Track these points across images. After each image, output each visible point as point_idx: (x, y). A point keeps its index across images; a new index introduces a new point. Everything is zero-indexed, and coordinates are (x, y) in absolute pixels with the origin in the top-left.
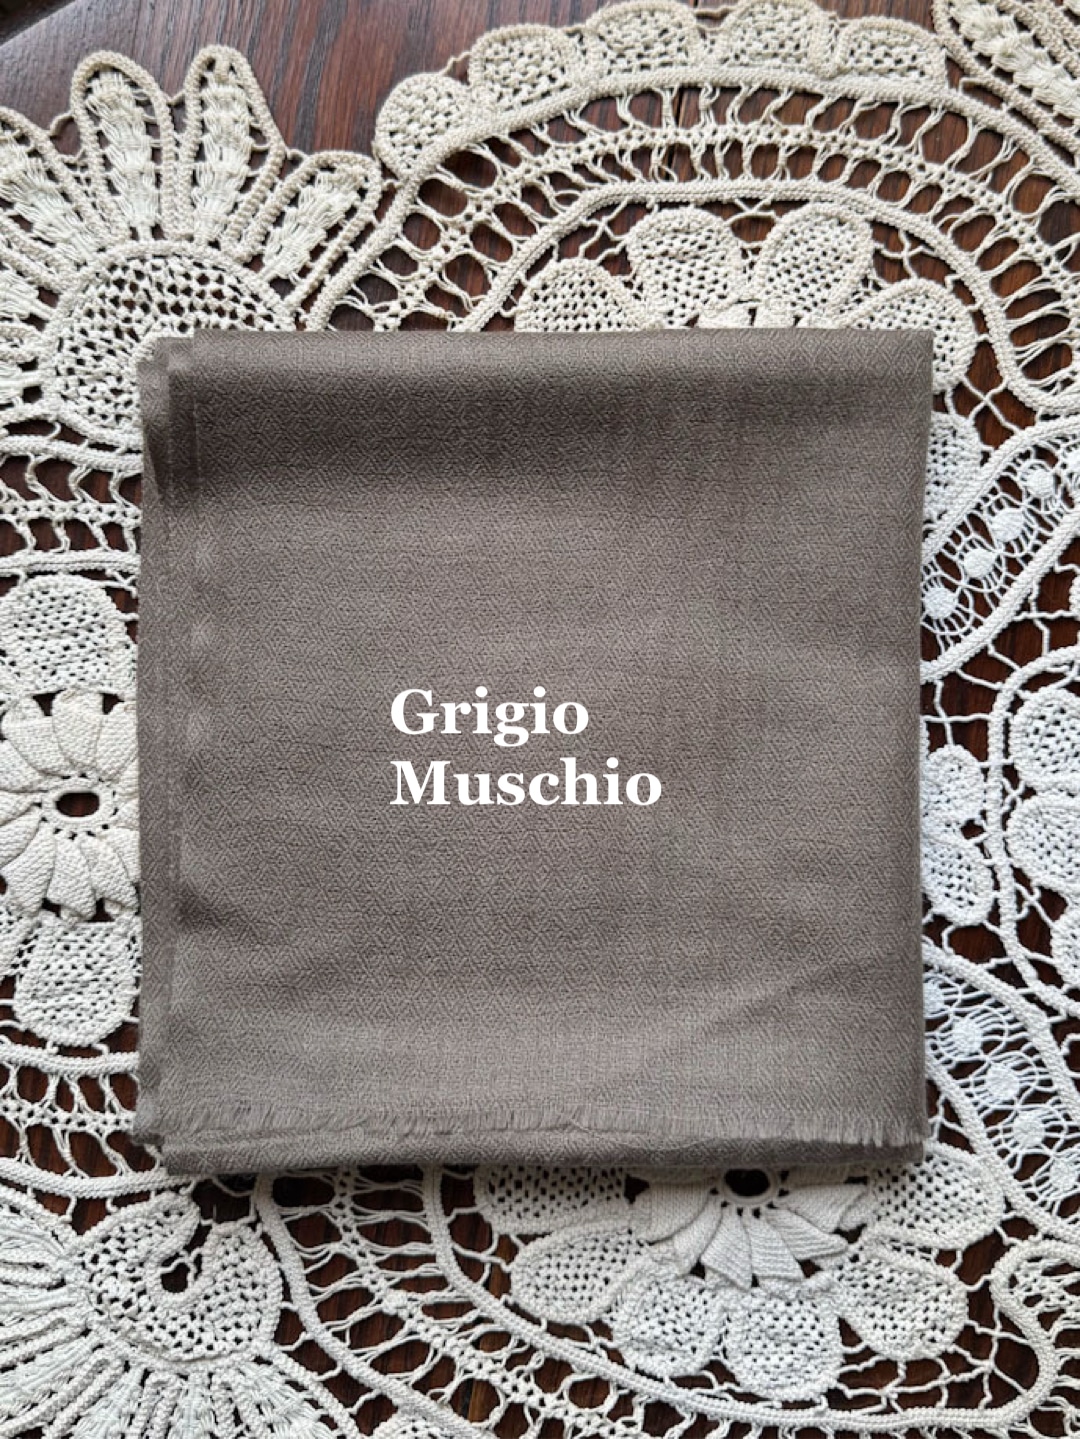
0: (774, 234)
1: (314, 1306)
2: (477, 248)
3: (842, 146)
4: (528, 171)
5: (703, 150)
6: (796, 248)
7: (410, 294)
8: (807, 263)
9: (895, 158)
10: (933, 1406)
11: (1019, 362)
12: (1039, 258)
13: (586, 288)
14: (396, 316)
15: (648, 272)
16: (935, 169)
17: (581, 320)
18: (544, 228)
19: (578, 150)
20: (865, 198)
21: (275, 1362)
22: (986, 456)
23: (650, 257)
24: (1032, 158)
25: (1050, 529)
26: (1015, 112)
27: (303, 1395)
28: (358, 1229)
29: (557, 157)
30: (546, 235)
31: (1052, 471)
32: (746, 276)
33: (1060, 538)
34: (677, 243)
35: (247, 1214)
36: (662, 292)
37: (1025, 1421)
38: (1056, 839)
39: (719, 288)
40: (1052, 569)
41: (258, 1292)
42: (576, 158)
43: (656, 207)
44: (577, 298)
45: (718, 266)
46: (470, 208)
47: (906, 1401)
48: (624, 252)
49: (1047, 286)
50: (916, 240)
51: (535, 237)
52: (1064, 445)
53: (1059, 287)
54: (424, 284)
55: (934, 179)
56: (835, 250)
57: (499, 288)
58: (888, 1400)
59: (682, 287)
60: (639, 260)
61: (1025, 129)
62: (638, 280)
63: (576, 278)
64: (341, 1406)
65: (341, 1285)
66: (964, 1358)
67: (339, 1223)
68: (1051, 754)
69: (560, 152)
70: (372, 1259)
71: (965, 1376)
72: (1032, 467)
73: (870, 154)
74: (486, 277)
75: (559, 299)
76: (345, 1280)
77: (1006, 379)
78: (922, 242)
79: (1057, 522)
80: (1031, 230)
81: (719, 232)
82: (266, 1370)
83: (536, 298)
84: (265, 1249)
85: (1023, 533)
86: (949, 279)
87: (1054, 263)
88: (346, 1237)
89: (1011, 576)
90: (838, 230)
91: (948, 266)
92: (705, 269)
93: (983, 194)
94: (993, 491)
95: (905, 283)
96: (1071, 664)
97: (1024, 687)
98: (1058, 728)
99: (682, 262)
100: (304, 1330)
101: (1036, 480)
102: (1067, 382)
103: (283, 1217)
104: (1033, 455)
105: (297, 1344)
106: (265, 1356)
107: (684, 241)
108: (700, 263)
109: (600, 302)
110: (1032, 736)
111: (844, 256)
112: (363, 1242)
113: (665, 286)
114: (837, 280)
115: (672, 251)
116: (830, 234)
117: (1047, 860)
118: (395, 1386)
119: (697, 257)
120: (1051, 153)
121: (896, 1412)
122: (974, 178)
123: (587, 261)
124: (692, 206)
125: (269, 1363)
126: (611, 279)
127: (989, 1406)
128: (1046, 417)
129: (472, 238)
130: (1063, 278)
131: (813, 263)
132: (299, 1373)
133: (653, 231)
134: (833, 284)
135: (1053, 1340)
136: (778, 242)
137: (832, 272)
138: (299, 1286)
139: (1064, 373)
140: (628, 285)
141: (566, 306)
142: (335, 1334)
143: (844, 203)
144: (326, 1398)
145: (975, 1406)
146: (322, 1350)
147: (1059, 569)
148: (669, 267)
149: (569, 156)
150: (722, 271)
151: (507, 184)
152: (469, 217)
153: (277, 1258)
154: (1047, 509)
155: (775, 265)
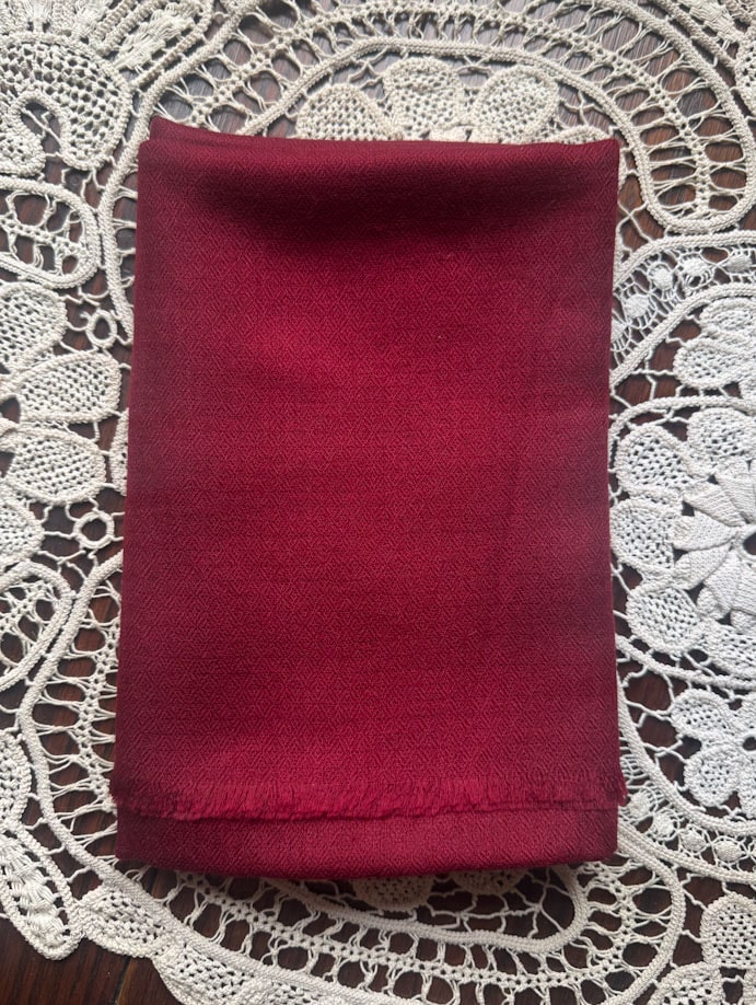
0: (489, 82)
1: (52, 799)
2: (274, 67)
3: (545, 31)
4: (320, 21)
5: (447, 18)
6: (504, 94)
7: (223, 93)
8: (511, 104)
9: (582, 42)
10: (495, 931)
11: (657, 192)
12: (678, 123)
13: (350, 104)
14: (209, 106)
15: (396, 98)
16: (610, 54)
17: (344, 127)
18: (326, 61)
19: (358, 9)
20: (556, 65)
21: (19, 836)
22: (626, 256)
23: (398, 87)
24: (682, 55)
25: (667, 312)
26: (675, 23)
27: (37, 864)
28: (93, 747)
29: (342, 13)
30: (325, 65)
31: (672, 271)
32: (466, 108)
33: (673, 319)
34: (419, 80)
35: (12, 726)
36: (405, 113)
37: (560, 952)
38: (640, 530)
39: (446, 114)
40: (664, 340)
41: (13, 783)
42: (355, 14)
43: (407, 55)
44: (343, 111)
45: (447, 99)
46: (275, 40)
47: (476, 925)
48: (380, 82)
49: (682, 144)
50: (589, 99)
51: (317, 66)
52: (682, 255)
53: (690, 145)
54: (233, 87)
55: (608, 59)
56: (532, 98)
57: (287, 97)
58: (462, 921)
59: (420, 110)
60: (390, 89)
61: (679, 34)
62: (389, 102)
63: (344, 96)
64: (62, 875)
65: (74, 787)
66: (521, 899)
67: (79, 740)
68: (644, 470)
69: (344, 10)
70: (99, 770)
71: (520, 913)
72: (657, 266)
73: (565, 36)
74: (279, 89)
75: (330, 110)
76: (78, 784)
77: (647, 202)
78: (593, 100)
79: (672, 308)
80: (673, 104)
81: (450, 75)
82: (12, 842)
83: (313, 107)
84: (22, 752)
85: (647, 313)
86: (611, 128)
87: (688, 128)
88: (83, 751)
89: (634, 342)
90: (535, 85)
91: (611, 120)
92: (437, 100)
93: (642, 75)
94: (629, 280)
95: (580, 127)
96: (669, 409)
97: (632, 420)
98: (652, 453)
99: (422, 94)
100: (42, 816)
101: (661, 276)
102: (689, 212)
103: (38, 731)
104: (660, 259)
105: (35, 826)
106: (12, 830)
107: (424, 80)
108: (434, 96)
109: (360, 116)
110: (632, 456)
111: (538, 102)
112: (94, 756)
113: (408, 109)
114: (531, 119)
115: (415, 85)
116: (530, 87)
117: (631, 546)
118: (103, 866)
119: (431, 91)
120: (696, 52)
121: (466, 931)
122: (637, 63)
123: (352, 86)
124: (431, 57)
125: (15, 837)
126: (368, 100)
127: (535, 937)
128: (672, 233)
129: (273, 61)
130: (693, 140)
131: (515, 105)
132: (36, 847)
133: (403, 70)
134: (529, 122)
135: (587, 894)
136: (492, 88)
137: (529, 113)
138: (44, 782)
139: (688, 205)
140: (381, 105)
141: (334, 115)
142: (63, 822)
143: (541, 67)
144: (52, 868)
145: (525, 936)
146: (53, 833)
147: (669, 340)
148: (412, 97)
149: (351, 13)
150: (450, 103)
151: (304, 27)
152: (273, 46)
153: (30, 760)
154: (665, 297)
155: (489, 104)
